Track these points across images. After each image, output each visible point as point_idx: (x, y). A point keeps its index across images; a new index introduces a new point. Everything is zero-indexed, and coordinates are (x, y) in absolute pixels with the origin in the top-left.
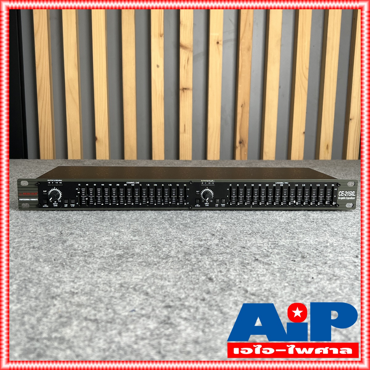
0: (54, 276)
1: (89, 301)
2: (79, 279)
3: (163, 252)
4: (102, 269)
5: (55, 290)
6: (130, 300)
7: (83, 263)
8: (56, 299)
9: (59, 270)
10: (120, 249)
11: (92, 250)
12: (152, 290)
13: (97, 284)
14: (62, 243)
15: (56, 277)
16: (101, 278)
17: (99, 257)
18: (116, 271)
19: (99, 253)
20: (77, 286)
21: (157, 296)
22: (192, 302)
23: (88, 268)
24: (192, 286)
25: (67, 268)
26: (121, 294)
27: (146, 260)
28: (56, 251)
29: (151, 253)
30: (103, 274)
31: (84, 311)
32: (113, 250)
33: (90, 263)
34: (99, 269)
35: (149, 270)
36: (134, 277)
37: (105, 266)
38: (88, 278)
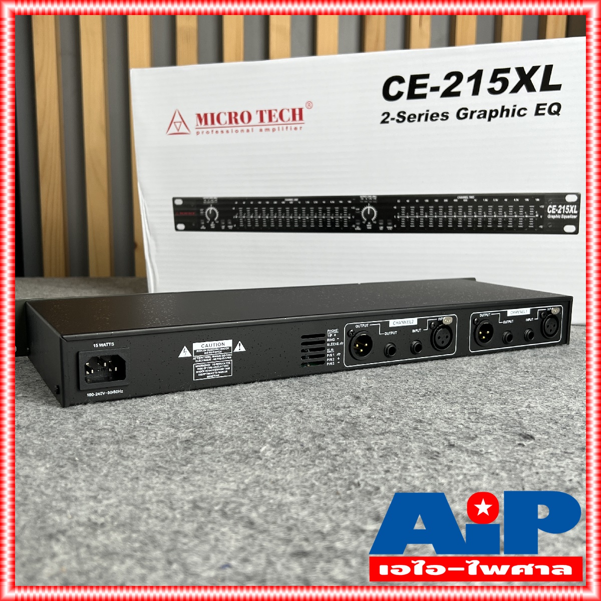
0: (55, 487)
1: (128, 544)
2: (107, 492)
3: (270, 431)
4: (154, 470)
5: (57, 518)
6: (217, 540)
7: (116, 458)
8: (58, 540)
9: (67, 473)
10: (188, 428)
11: (133, 431)
12: (260, 516)
13: (144, 502)
14: (75, 418)
15: (59, 489)
16: (153, 488)
17: (146, 445)
18: (183, 473)
19: (147, 437)
20: (102, 508)
21: (272, 527)
22: (350, 540)
23: (126, 467)
24: (340, 504)
25: (82, 469)
26: (195, 525)
27: (239, 449)
28: (61, 432)
29: (248, 435)
30: (156, 481)
31: (118, 569)
32: (173, 430)
33: (128, 457)
34: (147, 470)
35: (247, 469)
36: (220, 485)
37: (160, 464)
38: (126, 490)
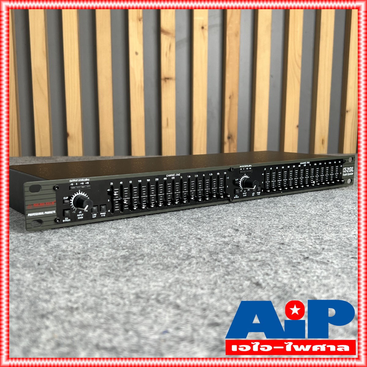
0: (39, 286)
1: (97, 320)
2: (75, 289)
4: (105, 275)
7: (78, 268)
8: (48, 318)
9: (46, 277)
10: (123, 249)
11: (87, 251)
13: (102, 295)
19: (97, 255)
20: (75, 298)
25: (56, 275)
27: (161, 262)
29: (166, 254)
31: (92, 335)
32: (114, 251)
33: (86, 267)
34: (101, 275)
38: (89, 287)
